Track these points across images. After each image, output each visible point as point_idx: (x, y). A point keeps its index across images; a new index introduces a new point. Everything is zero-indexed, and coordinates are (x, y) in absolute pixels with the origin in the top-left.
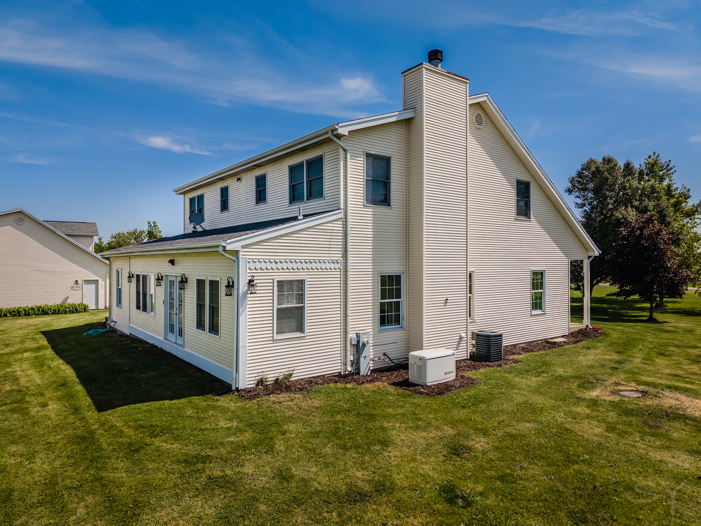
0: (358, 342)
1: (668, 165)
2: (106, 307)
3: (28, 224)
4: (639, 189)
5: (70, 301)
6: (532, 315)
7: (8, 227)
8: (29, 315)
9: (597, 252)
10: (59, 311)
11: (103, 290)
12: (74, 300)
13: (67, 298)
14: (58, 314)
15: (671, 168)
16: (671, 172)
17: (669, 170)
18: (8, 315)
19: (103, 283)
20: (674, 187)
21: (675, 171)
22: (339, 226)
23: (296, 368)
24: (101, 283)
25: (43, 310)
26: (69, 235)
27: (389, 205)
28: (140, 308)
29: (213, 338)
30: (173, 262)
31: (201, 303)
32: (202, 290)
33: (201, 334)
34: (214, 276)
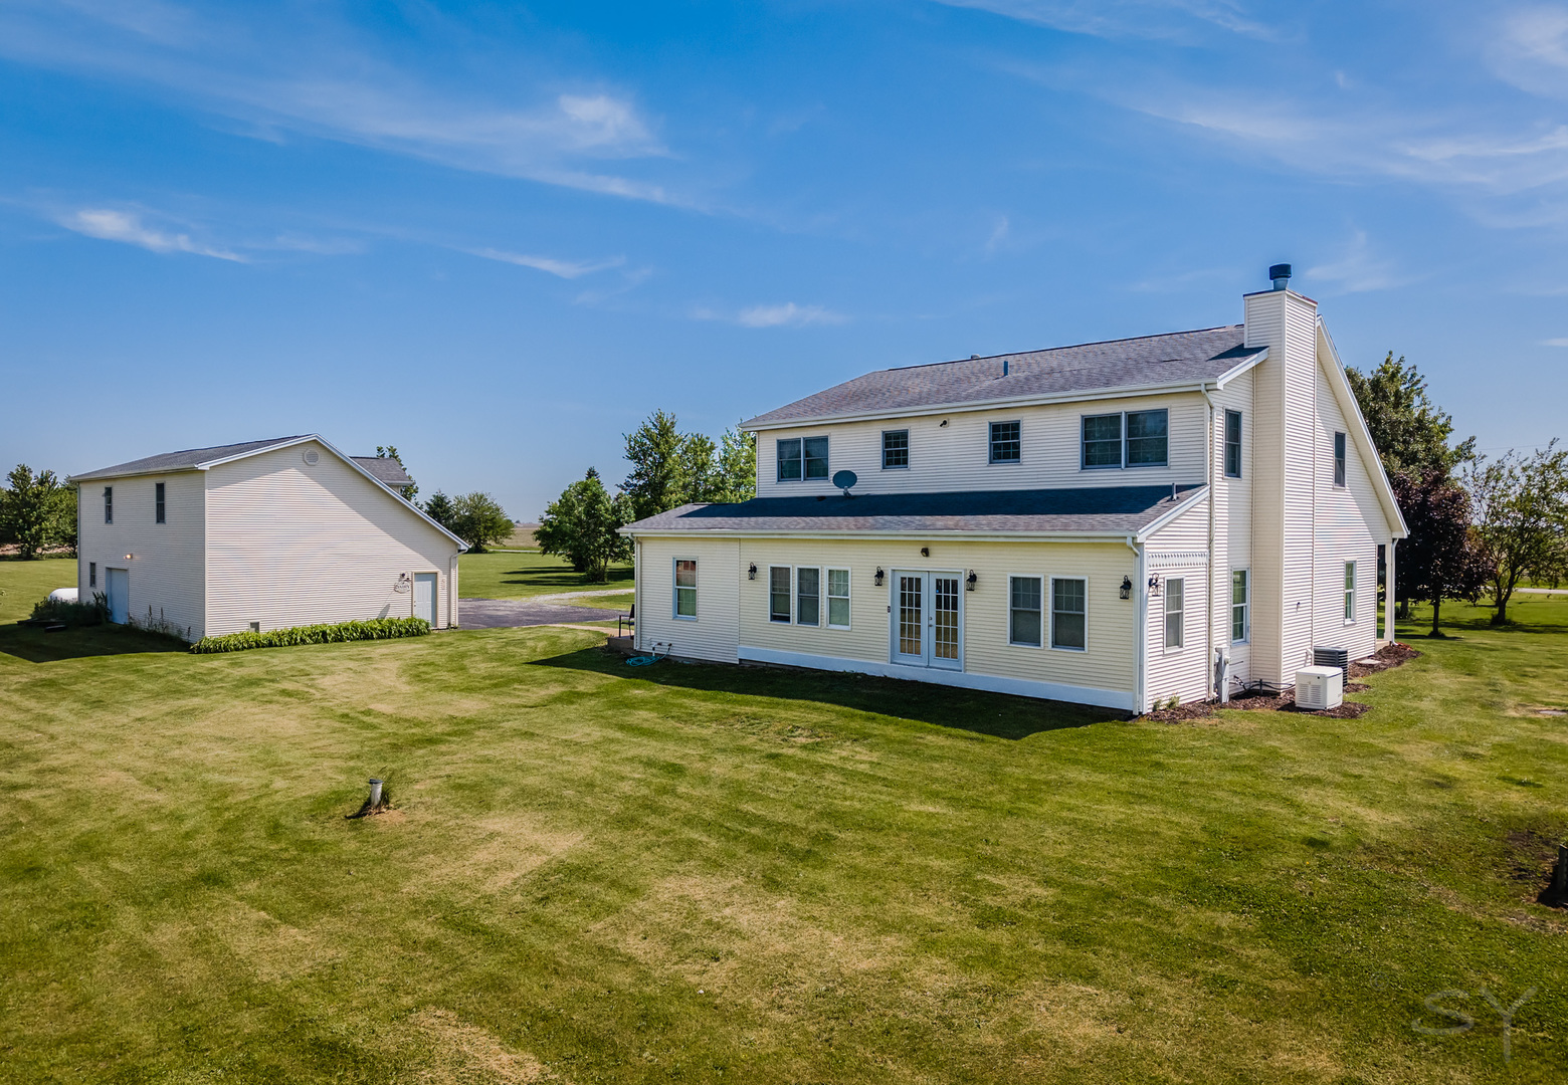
0: (1220, 659)
1: (1413, 376)
2: (449, 624)
3: (324, 463)
4: (1400, 422)
5: (391, 615)
6: (1345, 626)
7: (293, 471)
8: (341, 640)
9: (1405, 533)
10: (390, 632)
11: (445, 591)
12: (400, 613)
13: (387, 607)
14: (389, 638)
15: (1419, 380)
16: (1419, 386)
17: (1416, 383)
18: (308, 640)
19: (445, 578)
20: (1432, 414)
21: (1426, 385)
22: (1204, 508)
23: (1179, 691)
24: (442, 578)
25: (362, 632)
26: (390, 485)
27: (1239, 476)
28: (787, 619)
29: (1067, 654)
30: (926, 552)
31: (1022, 609)
32: (1024, 591)
33: (1025, 651)
34: (1068, 574)
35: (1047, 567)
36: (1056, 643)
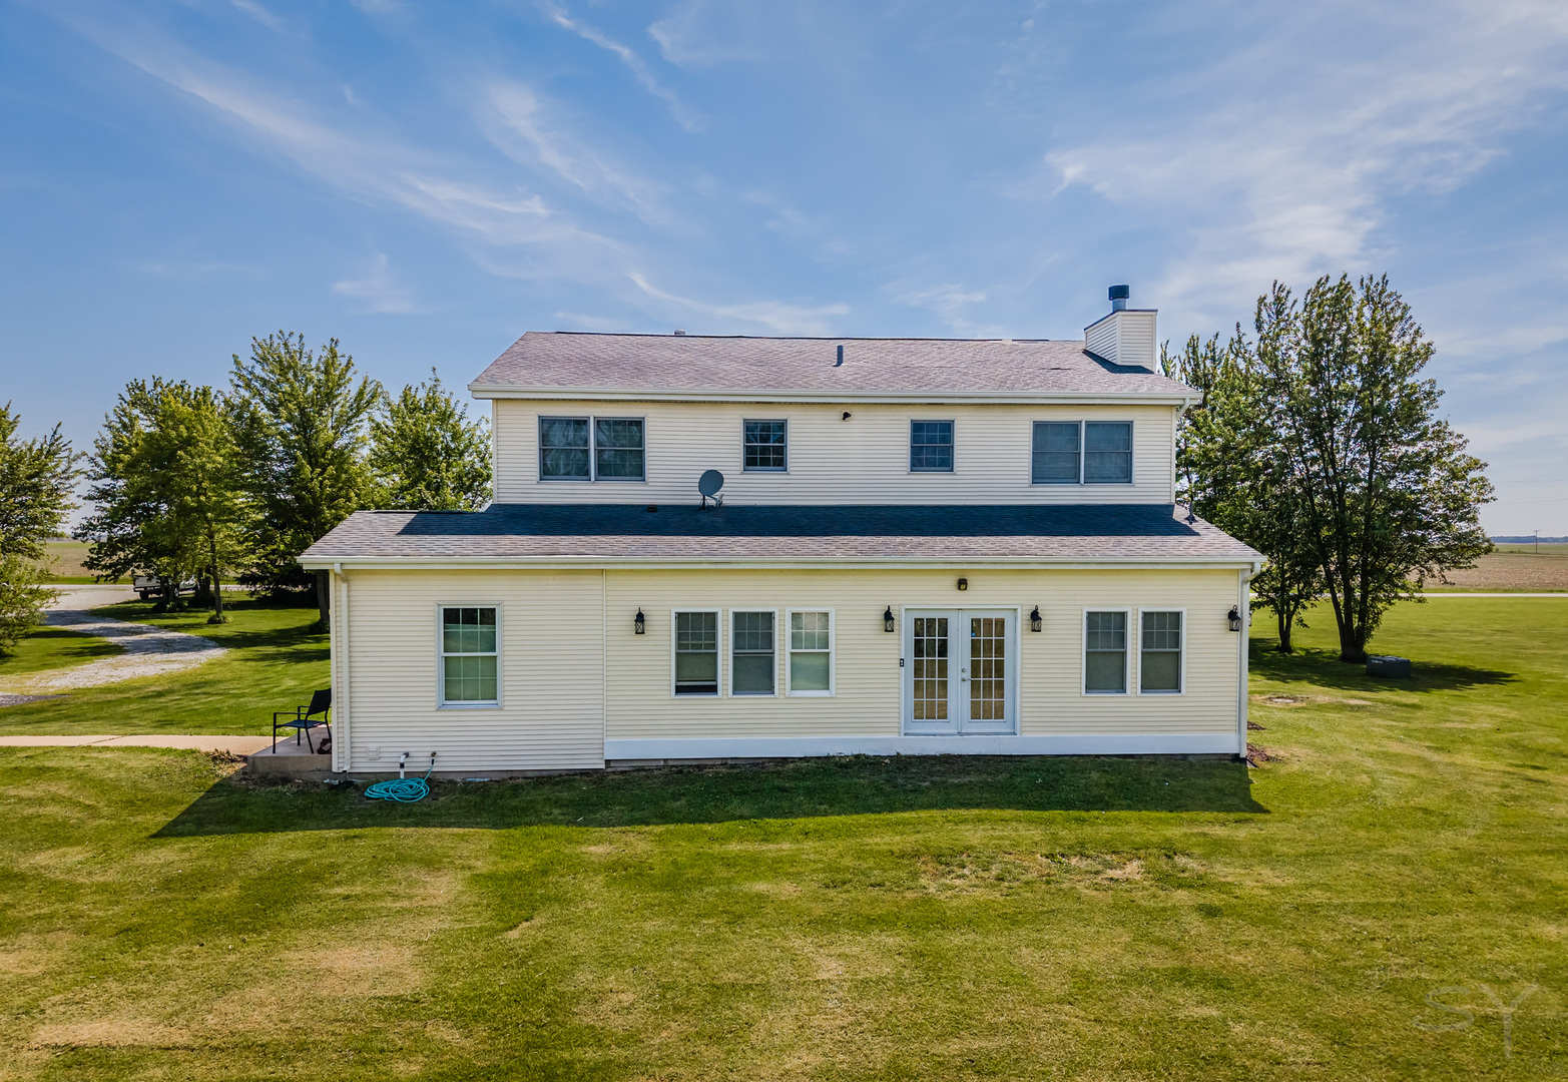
28: (713, 689)
29: (1162, 700)
30: (962, 584)
31: (1100, 650)
32: (1105, 629)
33: (1106, 700)
34: (1160, 606)
35: (1134, 599)
36: (1145, 687)
